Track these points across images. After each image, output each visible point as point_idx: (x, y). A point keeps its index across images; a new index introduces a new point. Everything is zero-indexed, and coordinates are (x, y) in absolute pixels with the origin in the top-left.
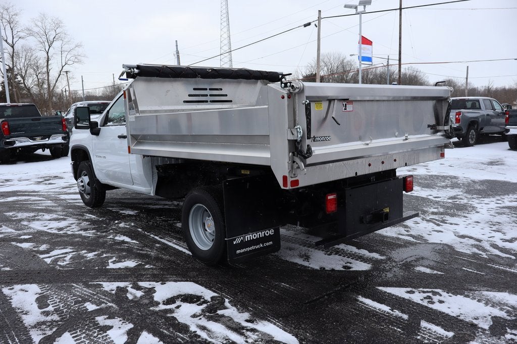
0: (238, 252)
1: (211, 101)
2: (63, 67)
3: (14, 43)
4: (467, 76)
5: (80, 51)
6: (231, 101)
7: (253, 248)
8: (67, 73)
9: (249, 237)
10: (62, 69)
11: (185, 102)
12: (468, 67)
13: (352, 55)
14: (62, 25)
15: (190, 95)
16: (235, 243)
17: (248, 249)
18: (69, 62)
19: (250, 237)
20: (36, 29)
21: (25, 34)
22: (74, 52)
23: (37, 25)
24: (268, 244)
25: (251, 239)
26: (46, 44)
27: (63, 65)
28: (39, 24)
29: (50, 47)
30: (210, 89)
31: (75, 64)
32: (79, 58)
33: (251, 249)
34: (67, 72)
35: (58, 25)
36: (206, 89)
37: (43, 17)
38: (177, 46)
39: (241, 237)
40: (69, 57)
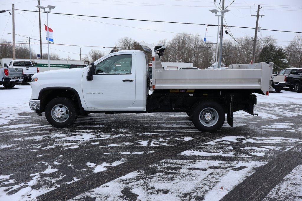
4: (81, 53)
12: (81, 49)
13: (9, 34)
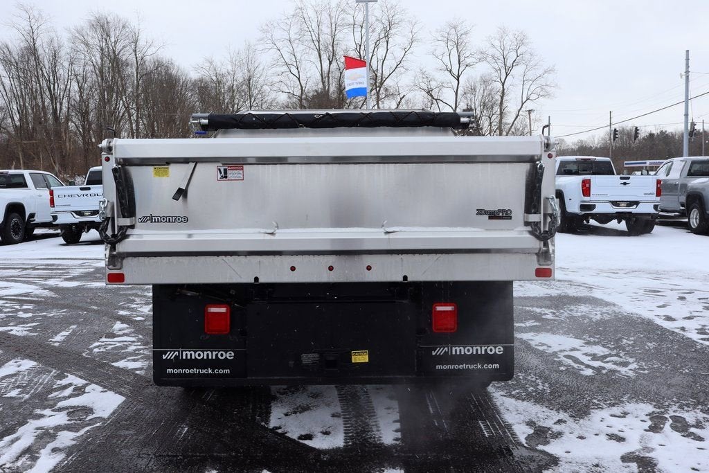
0: (169, 371)
2: (523, 104)
3: (460, 73)
5: (550, 78)
7: (195, 371)
8: (529, 113)
9: (188, 354)
10: (522, 107)
14: (527, 41)
16: (164, 358)
17: (187, 371)
18: (533, 97)
19: (191, 354)
20: (491, 51)
21: (475, 61)
22: (542, 81)
23: (493, 46)
24: (221, 371)
25: (193, 357)
26: (503, 71)
27: (524, 101)
28: (497, 43)
29: (507, 75)
31: (541, 99)
32: (548, 89)
33: (191, 371)
34: (530, 111)
35: (521, 42)
37: (503, 32)
38: (687, 59)
39: (175, 351)
40: (533, 88)
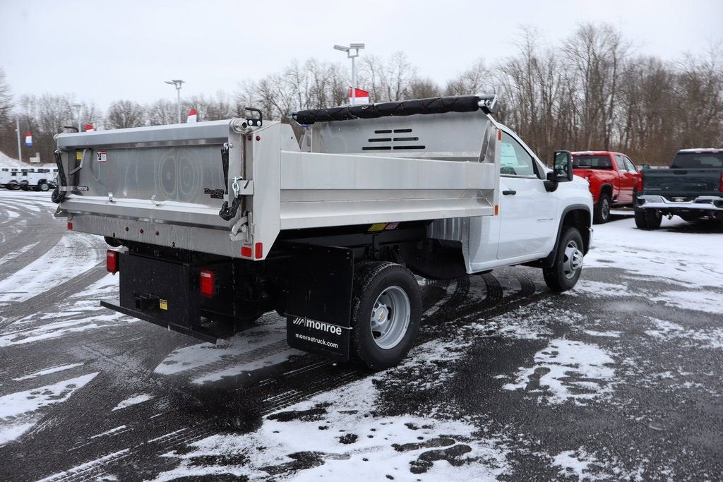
1: (395, 148)
6: (423, 147)
11: (364, 149)
15: (370, 140)
30: (396, 131)
36: (390, 131)
